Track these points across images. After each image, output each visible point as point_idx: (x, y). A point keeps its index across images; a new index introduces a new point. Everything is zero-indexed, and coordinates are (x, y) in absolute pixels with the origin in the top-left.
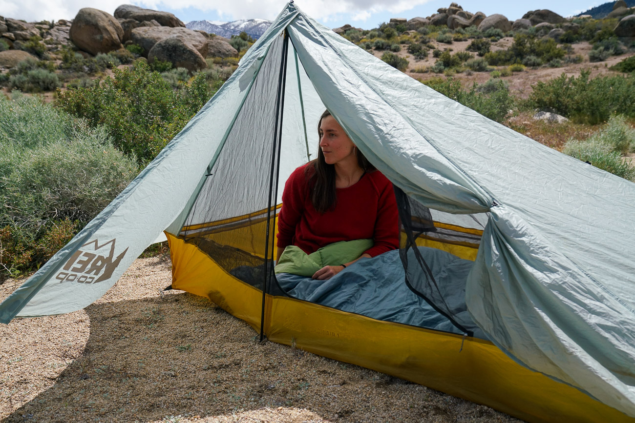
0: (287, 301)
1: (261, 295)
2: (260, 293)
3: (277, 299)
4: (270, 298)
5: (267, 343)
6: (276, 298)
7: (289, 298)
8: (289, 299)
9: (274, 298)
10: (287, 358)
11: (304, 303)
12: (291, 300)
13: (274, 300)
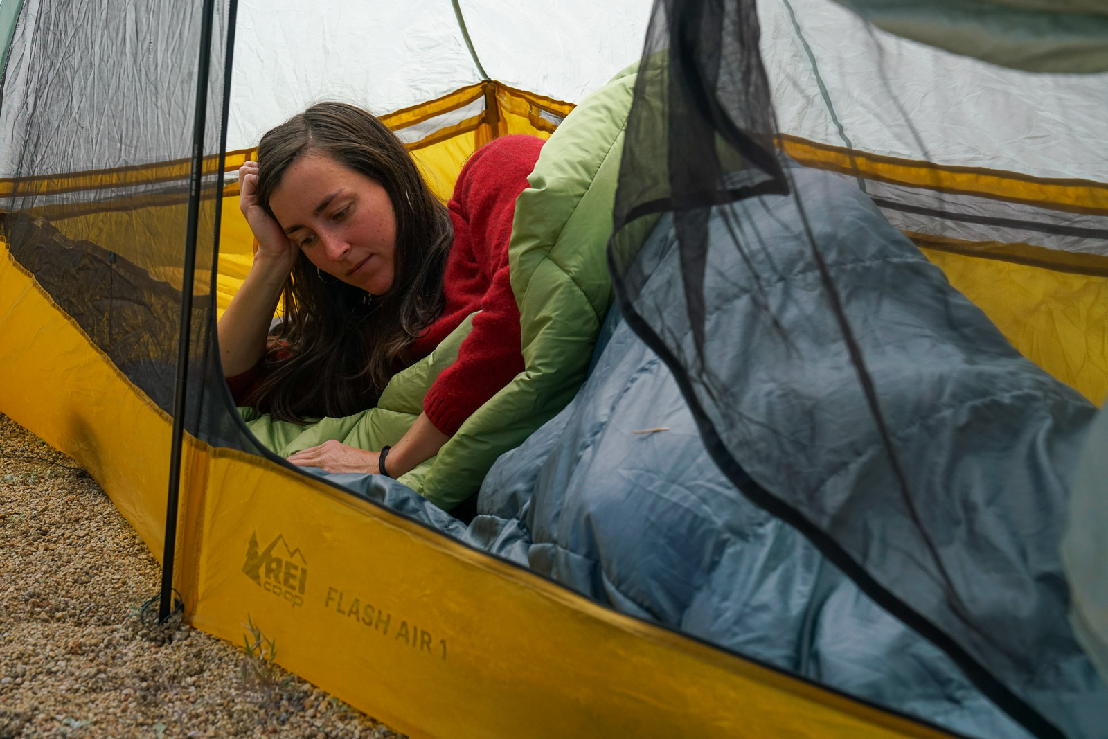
0: (259, 471)
1: (168, 430)
2: (167, 424)
3: (223, 462)
4: (203, 454)
5: (178, 635)
6: (222, 455)
7: (264, 460)
8: (266, 467)
9: (215, 455)
10: (231, 716)
11: (316, 488)
12: (273, 469)
13: (212, 462)
